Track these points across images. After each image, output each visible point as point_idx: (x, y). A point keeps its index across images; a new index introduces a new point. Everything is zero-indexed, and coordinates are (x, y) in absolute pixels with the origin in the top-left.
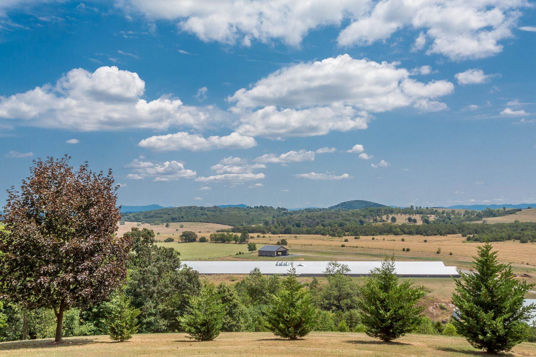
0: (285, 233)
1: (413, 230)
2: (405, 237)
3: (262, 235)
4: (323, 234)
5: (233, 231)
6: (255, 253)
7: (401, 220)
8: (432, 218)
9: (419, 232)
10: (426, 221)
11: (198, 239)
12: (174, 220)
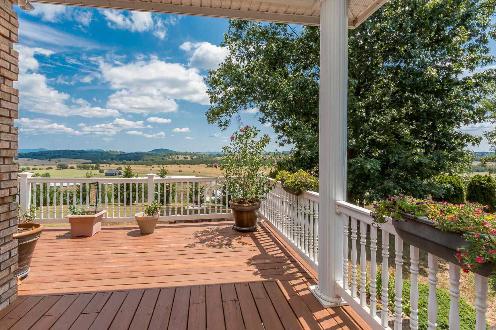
0: (123, 164)
1: (185, 162)
2: (181, 165)
3: (108, 165)
4: (142, 164)
5: (92, 163)
6: (104, 174)
7: (181, 158)
8: (195, 157)
9: (188, 163)
10: (192, 158)
11: (68, 168)
12: (55, 157)
